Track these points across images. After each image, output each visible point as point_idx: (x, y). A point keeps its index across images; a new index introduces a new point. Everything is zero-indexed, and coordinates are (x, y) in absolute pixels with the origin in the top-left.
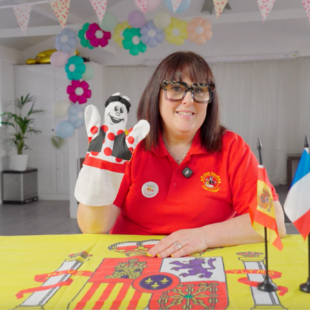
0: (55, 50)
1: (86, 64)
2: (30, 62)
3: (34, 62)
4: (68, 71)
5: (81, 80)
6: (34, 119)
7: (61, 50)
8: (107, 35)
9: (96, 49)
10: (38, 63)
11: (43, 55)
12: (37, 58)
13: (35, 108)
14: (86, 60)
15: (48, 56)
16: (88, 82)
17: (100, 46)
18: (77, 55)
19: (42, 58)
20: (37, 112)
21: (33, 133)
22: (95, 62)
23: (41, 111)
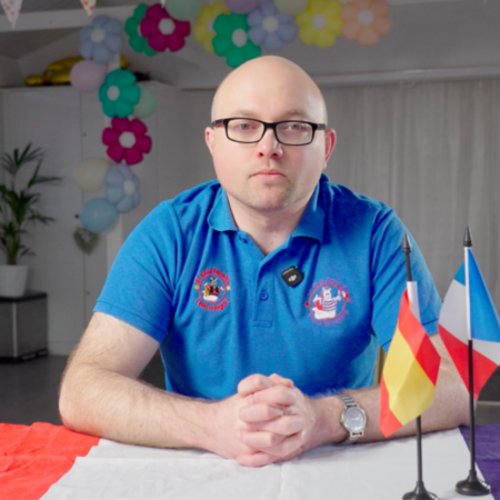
0: (79, 58)
1: (142, 85)
2: (33, 81)
3: (39, 81)
4: (104, 99)
5: (131, 118)
6: (39, 194)
7: (92, 59)
8: (183, 29)
9: (160, 55)
10: (47, 83)
11: (58, 67)
12: (45, 73)
13: (43, 173)
14: (141, 77)
15: (67, 70)
16: (146, 121)
17: (168, 50)
18: (123, 68)
19: (55, 73)
20: (45, 180)
21: (37, 221)
22: (162, 81)
23: (54, 179)
